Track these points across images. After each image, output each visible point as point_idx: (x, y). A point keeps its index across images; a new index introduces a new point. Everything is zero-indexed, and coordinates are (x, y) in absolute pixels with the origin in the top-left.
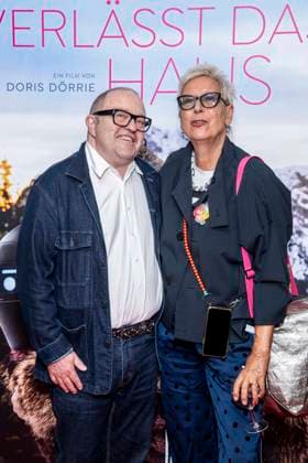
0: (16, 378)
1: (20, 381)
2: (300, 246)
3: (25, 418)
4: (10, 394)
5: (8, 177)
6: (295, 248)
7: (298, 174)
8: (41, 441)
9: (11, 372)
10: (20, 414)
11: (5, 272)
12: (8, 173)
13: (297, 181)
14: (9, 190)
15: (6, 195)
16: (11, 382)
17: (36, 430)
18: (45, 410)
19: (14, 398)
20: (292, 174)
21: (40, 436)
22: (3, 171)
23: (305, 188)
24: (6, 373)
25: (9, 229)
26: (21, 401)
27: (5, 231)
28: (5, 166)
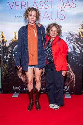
0: (19, 72)
1: (20, 72)
2: (70, 46)
3: (21, 78)
5: (16, 35)
8: (24, 82)
10: (20, 78)
12: (16, 34)
13: (69, 34)
14: (16, 37)
15: (15, 38)
17: (23, 80)
18: (24, 77)
19: (19, 75)
20: (69, 33)
21: (24, 81)
22: (15, 34)
23: (71, 36)
24: (17, 71)
25: (17, 45)
26: (20, 75)
27: (15, 45)
28: (15, 33)
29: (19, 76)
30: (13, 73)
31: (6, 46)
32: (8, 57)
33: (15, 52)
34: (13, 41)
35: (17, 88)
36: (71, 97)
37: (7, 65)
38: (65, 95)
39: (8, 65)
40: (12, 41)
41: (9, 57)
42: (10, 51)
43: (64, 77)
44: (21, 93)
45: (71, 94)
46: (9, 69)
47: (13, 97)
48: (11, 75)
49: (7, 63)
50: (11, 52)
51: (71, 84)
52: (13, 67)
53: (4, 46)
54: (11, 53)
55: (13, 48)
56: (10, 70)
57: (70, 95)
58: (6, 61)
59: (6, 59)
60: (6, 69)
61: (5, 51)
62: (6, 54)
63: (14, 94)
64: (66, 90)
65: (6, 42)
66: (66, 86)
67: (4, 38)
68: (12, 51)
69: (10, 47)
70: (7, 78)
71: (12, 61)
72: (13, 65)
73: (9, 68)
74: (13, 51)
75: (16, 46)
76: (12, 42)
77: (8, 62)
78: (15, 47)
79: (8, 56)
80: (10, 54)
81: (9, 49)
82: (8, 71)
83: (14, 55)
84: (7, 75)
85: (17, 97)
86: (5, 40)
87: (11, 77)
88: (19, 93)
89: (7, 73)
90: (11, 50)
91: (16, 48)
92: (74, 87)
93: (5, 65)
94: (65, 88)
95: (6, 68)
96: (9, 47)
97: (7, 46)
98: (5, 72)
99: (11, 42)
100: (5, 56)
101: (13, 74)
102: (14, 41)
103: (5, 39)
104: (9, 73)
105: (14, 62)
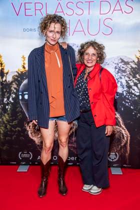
0: (30, 127)
1: (31, 127)
2: (121, 82)
3: (33, 139)
4: (28, 131)
5: (25, 61)
6: (119, 83)
7: (121, 59)
8: (38, 145)
9: (28, 125)
10: (32, 137)
11: (25, 93)
13: (120, 61)
15: (24, 67)
16: (28, 128)
17: (37, 142)
18: (39, 136)
19: (29, 133)
20: (119, 58)
22: (23, 59)
23: (123, 63)
24: (26, 125)
25: (26, 79)
26: (31, 133)
27: (24, 79)
28: (23, 57)
29: (30, 135)
30: (20, 129)
31: (7, 81)
32: (10, 102)
33: (23, 92)
34: (20, 73)
35: (25, 155)
36: (122, 174)
37: (8, 114)
38: (112, 169)
39: (10, 115)
40: (18, 73)
41: (12, 101)
42: (13, 89)
43: (109, 136)
44: (33, 164)
45: (122, 167)
47: (18, 171)
48: (16, 131)
50: (15, 91)
51: (122, 150)
52: (19, 118)
53: (4, 82)
54: (15, 94)
55: (19, 85)
56: (14, 123)
57: (120, 168)
58: (7, 107)
59: (8, 104)
60: (6, 122)
61: (5, 90)
62: (7, 95)
63: (20, 166)
64: (113, 160)
65: (7, 73)
66: (114, 154)
67: (4, 66)
68: (18, 90)
69: (14, 83)
70: (9, 138)
71: (17, 108)
73: (13, 120)
74: (20, 89)
75: (25, 82)
76: (18, 75)
77: (10, 109)
78: (22, 82)
79: (11, 99)
80: (14, 96)
81: (13, 86)
82: (10, 125)
83: (20, 97)
84: (8, 133)
85: (26, 171)
86: (5, 71)
87: (15, 136)
88: (30, 165)
89: (9, 129)
90: (15, 88)
91: (24, 85)
92: (127, 155)
94: (111, 156)
95: (7, 121)
96: (12, 82)
97: (9, 81)
98: (6, 127)
99: (16, 74)
100: (5, 99)
101: (18, 130)
102: (22, 72)
103: (5, 68)
104: (13, 129)
105: (20, 109)
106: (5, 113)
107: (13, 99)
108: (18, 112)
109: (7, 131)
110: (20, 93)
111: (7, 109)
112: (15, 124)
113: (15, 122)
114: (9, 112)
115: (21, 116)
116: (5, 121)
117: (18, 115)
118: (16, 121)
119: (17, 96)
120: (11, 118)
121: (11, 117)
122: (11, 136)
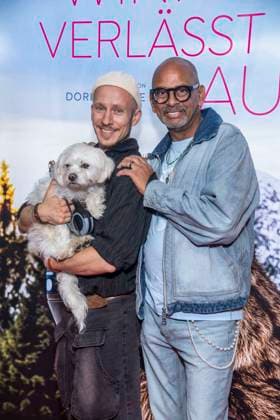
30: (41, 379)
32: (21, 295)
37: (14, 332)
39: (18, 336)
41: (27, 295)
42: (32, 260)
46: (23, 359)
48: (29, 387)
49: (13, 323)
50: (36, 265)
52: (42, 345)
53: (10, 237)
54: (37, 273)
58: (12, 310)
59: (14, 302)
60: (7, 356)
61: (10, 262)
62: (14, 275)
67: (11, 195)
70: (10, 404)
71: (39, 316)
72: (45, 337)
73: (24, 352)
77: (21, 317)
79: (23, 289)
80: (32, 279)
82: (16, 365)
83: (49, 285)
84: (11, 388)
87: (28, 401)
89: (13, 377)
93: (7, 332)
95: (8, 351)
98: (5, 370)
100: (9, 288)
101: (38, 383)
103: (13, 198)
104: (23, 377)
105: (47, 321)
106: (6, 326)
107: (29, 288)
108: (40, 329)
109: (8, 383)
110: (49, 273)
111: (11, 319)
112: (29, 365)
113: (31, 358)
114: (16, 326)
115: (47, 341)
116: (3, 351)
117: (40, 336)
118: (33, 355)
119: (42, 280)
120: (20, 345)
121: (20, 341)
122: (17, 400)
